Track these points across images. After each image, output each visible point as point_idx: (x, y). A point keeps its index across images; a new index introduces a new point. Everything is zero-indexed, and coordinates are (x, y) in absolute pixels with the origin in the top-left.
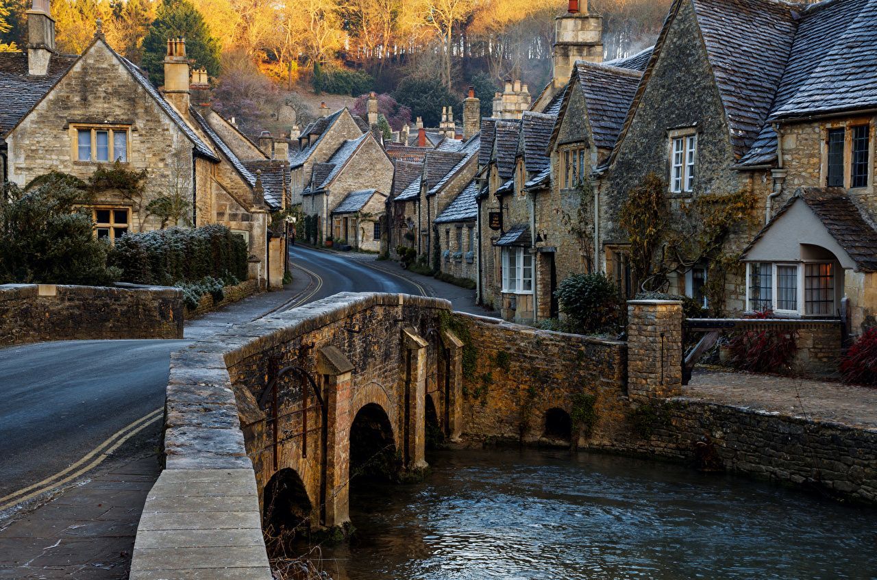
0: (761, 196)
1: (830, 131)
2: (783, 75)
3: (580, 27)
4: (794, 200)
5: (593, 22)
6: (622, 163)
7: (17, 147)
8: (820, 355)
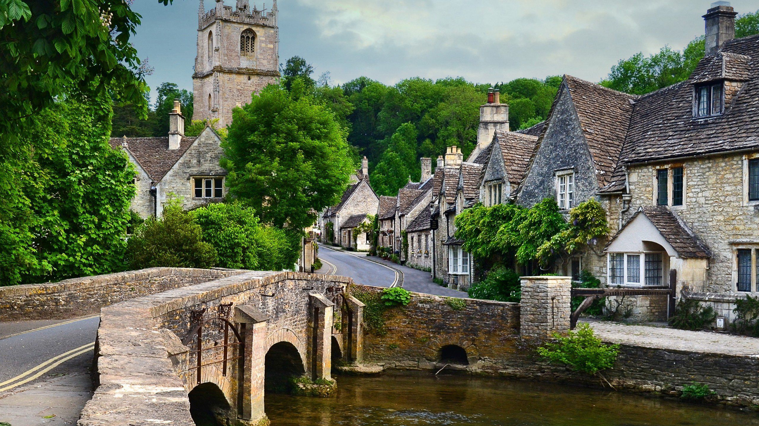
0: (616, 211)
1: (658, 171)
2: (626, 137)
3: (495, 112)
4: (638, 213)
5: (503, 109)
6: (526, 192)
7: (162, 190)
8: (654, 311)
